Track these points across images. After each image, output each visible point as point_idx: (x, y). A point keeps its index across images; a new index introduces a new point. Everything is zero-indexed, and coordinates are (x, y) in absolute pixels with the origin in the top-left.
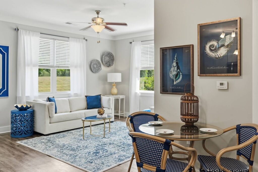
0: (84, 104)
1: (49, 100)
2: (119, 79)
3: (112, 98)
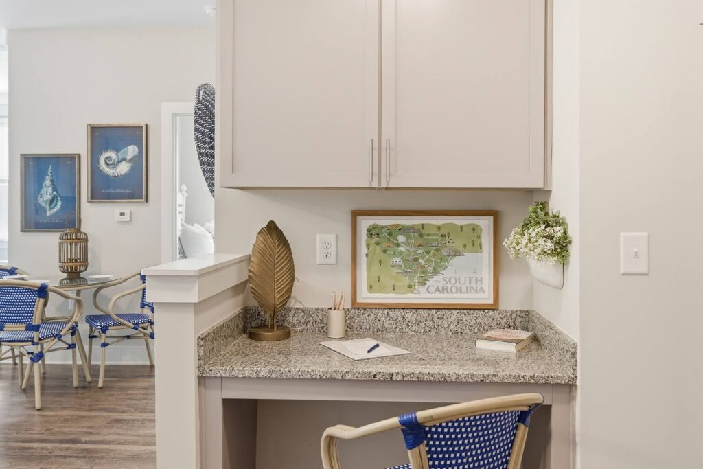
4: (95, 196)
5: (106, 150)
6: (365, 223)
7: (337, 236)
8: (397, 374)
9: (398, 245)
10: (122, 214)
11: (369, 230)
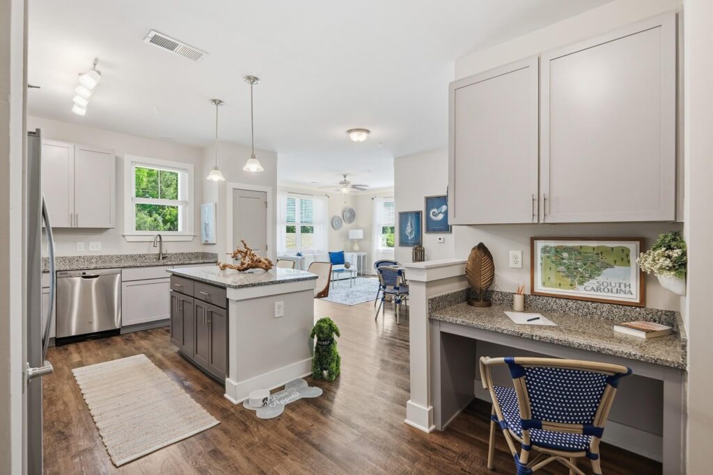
0: (327, 259)
1: (299, 255)
2: (361, 237)
3: (355, 255)
4: (428, 231)
5: (433, 208)
6: (540, 245)
7: (522, 252)
8: (536, 336)
9: (563, 259)
10: (440, 239)
11: (542, 249)
